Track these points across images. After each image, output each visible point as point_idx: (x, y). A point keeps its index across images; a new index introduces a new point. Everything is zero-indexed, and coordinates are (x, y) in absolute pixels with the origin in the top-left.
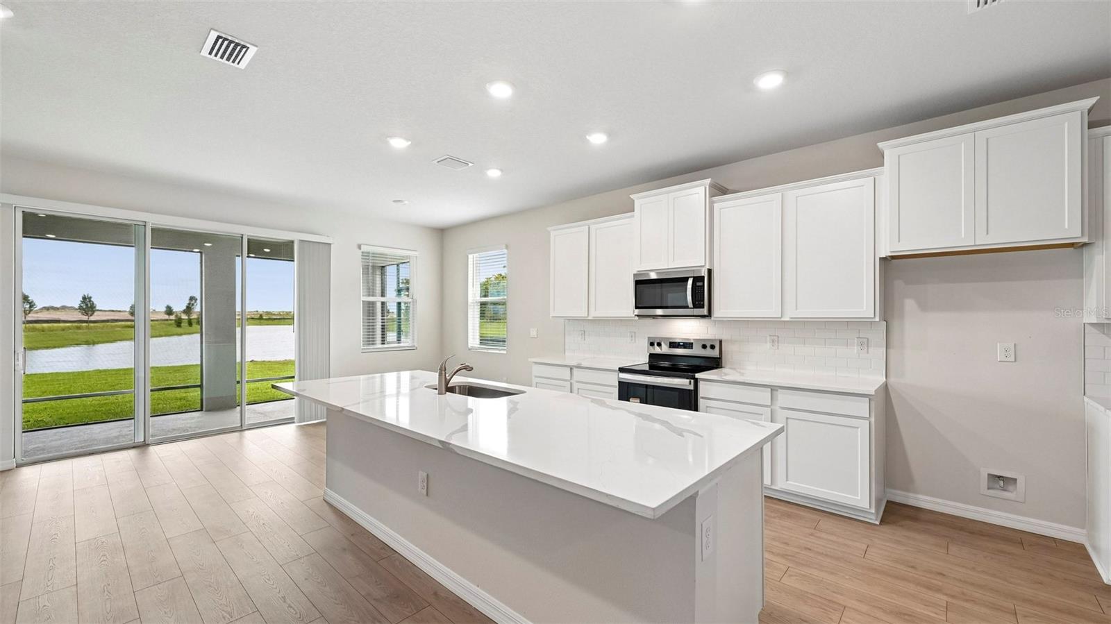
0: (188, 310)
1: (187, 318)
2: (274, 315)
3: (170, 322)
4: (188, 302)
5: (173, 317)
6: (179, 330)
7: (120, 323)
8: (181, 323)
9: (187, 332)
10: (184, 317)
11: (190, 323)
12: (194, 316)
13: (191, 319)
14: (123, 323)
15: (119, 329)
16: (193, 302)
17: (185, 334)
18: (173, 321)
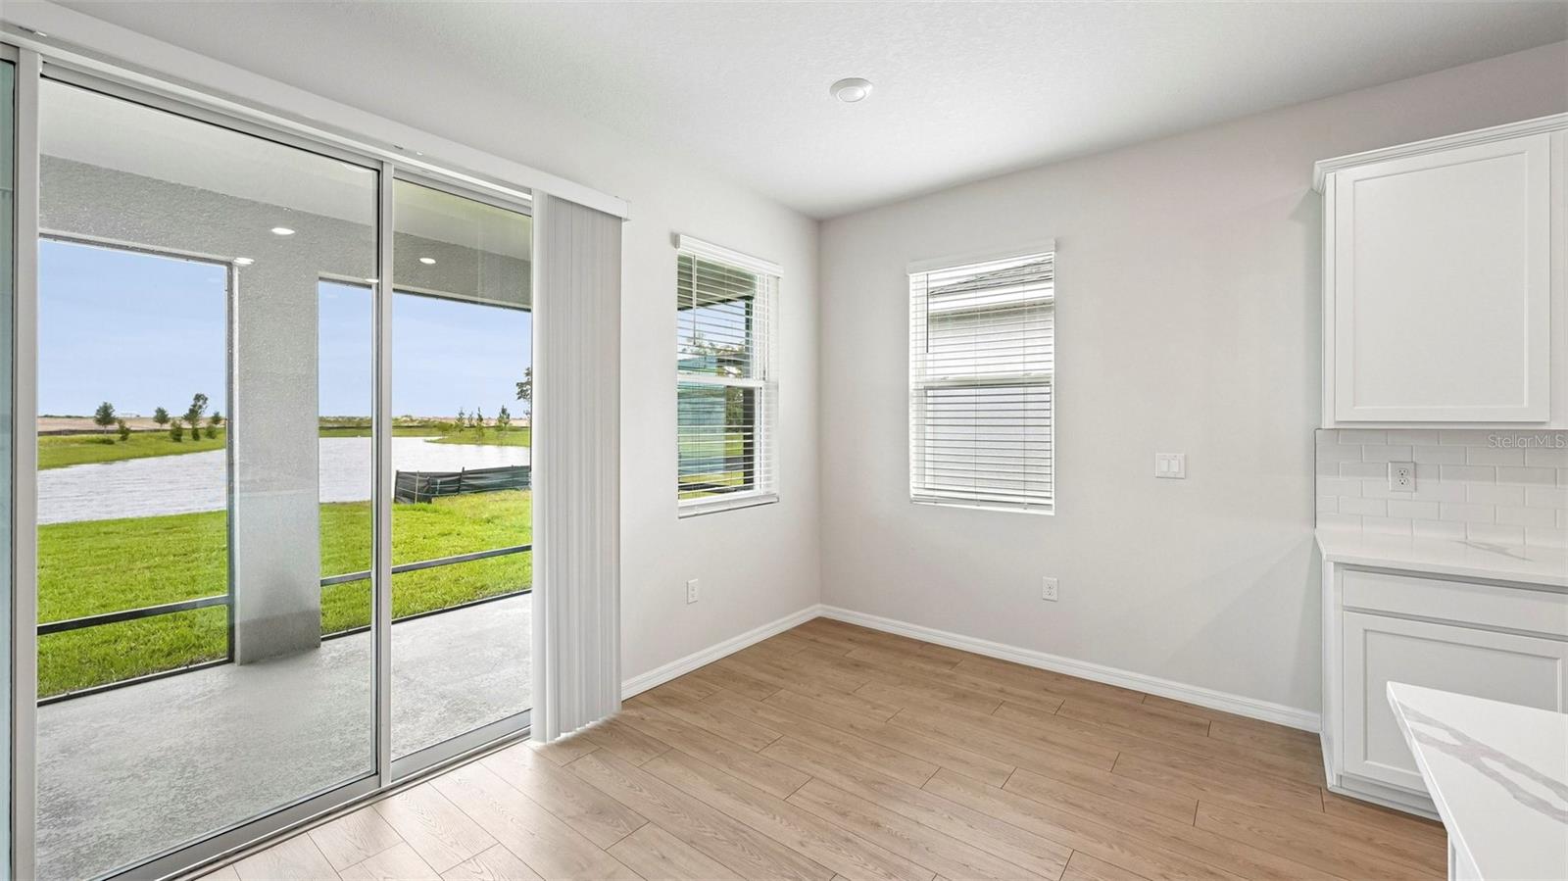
0: (193, 415)
1: (191, 427)
2: (329, 422)
3: (163, 433)
4: (193, 403)
5: (167, 426)
6: (176, 446)
7: (79, 436)
8: (180, 435)
9: (191, 448)
10: (186, 425)
11: (196, 435)
12: (202, 425)
13: (196, 430)
14: (85, 436)
15: (77, 445)
16: (200, 403)
17: (187, 452)
18: (168, 433)
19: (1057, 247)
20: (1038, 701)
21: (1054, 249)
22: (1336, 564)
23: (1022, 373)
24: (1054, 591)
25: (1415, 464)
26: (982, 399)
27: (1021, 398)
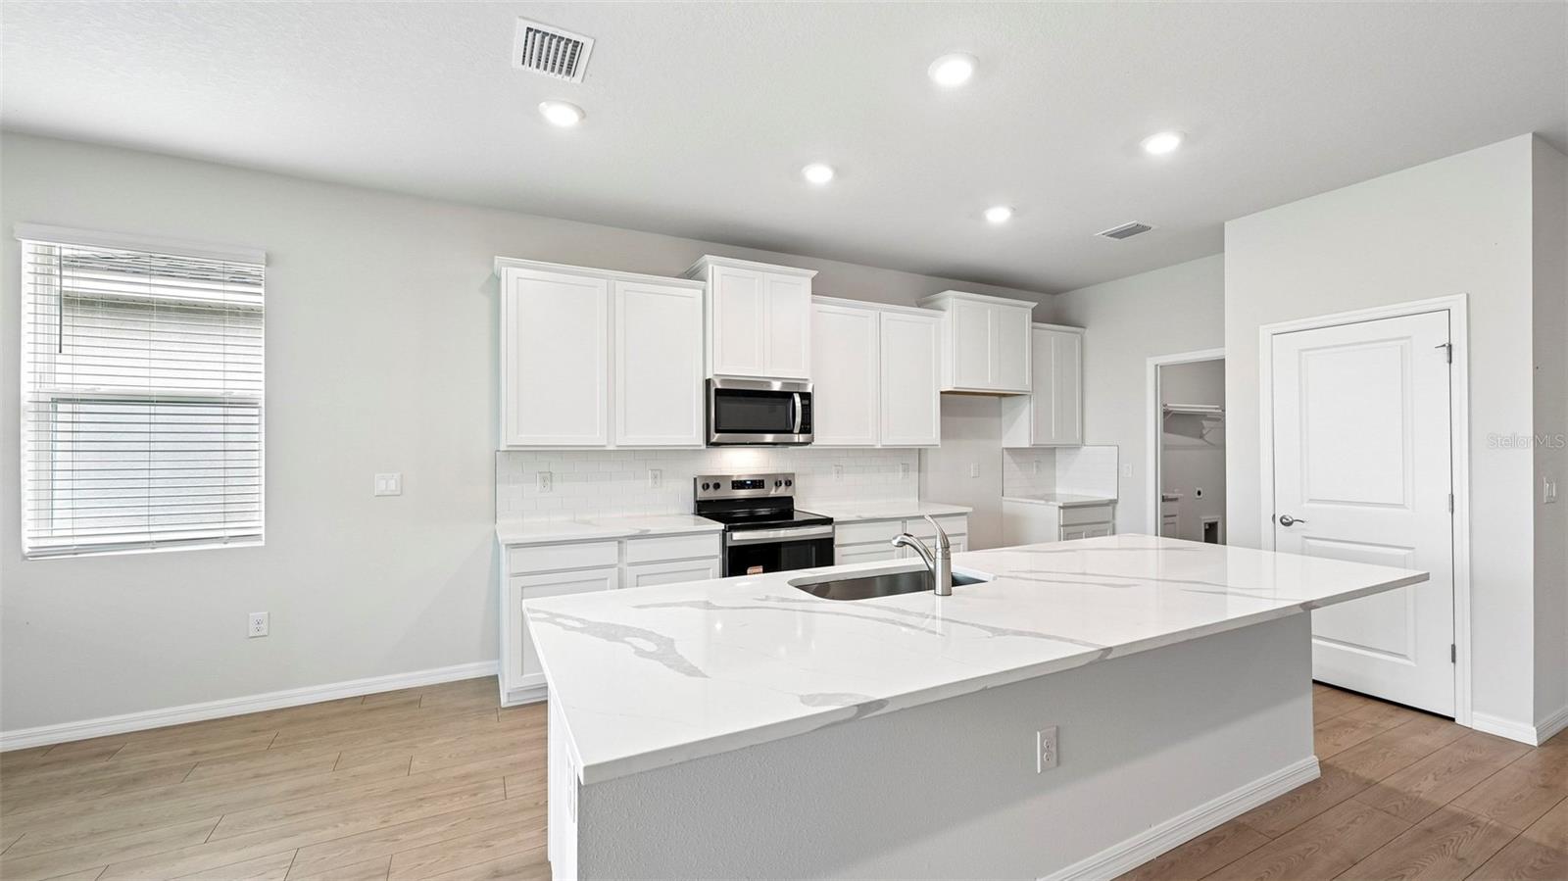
19: (268, 262)
20: (245, 746)
21: (264, 262)
22: (507, 545)
23: (222, 391)
24: (264, 626)
25: (551, 473)
26: (159, 419)
27: (221, 419)
